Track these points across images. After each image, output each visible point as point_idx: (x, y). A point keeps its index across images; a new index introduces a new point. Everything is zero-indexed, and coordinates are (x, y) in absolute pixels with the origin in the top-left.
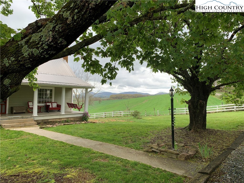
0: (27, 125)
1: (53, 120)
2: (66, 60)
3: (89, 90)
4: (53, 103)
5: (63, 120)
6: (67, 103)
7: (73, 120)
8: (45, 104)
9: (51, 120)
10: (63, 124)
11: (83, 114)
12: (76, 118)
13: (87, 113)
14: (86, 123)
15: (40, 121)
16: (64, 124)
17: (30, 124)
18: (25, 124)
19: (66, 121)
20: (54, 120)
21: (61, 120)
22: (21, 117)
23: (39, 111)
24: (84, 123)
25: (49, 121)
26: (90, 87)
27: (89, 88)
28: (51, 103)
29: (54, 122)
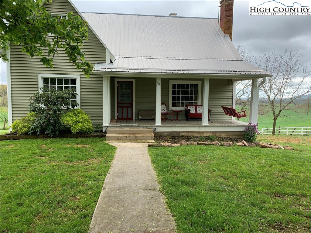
0: (139, 138)
1: (188, 133)
2: (228, 35)
3: (260, 80)
4: (198, 107)
5: (205, 135)
6: (223, 107)
7: (226, 137)
8: (186, 108)
9: (184, 134)
10: (196, 143)
11: (245, 128)
12: (231, 133)
13: (255, 126)
14: (245, 145)
15: (165, 134)
16: (198, 143)
17: (144, 136)
18: (135, 136)
19: (208, 138)
20: (190, 134)
21: (202, 135)
22: (137, 125)
23: (165, 118)
24: (241, 146)
25: (181, 134)
26: (261, 76)
27: (259, 78)
28: (194, 107)
29: (188, 136)
